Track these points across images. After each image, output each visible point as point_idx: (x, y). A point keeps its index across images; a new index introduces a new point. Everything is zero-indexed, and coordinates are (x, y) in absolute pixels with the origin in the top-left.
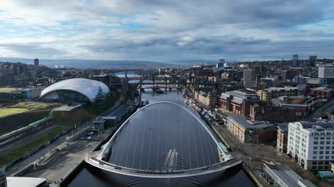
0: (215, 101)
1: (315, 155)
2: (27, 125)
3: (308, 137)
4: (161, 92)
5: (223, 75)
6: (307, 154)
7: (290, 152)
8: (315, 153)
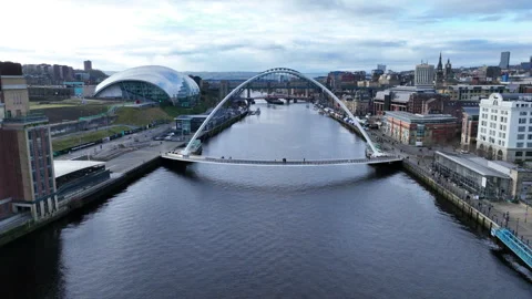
0: (366, 106)
1: (521, 141)
2: (77, 118)
3: (509, 112)
4: (282, 103)
5: (381, 78)
6: (506, 140)
7: (482, 145)
8: (521, 137)
